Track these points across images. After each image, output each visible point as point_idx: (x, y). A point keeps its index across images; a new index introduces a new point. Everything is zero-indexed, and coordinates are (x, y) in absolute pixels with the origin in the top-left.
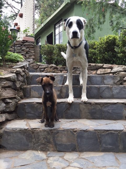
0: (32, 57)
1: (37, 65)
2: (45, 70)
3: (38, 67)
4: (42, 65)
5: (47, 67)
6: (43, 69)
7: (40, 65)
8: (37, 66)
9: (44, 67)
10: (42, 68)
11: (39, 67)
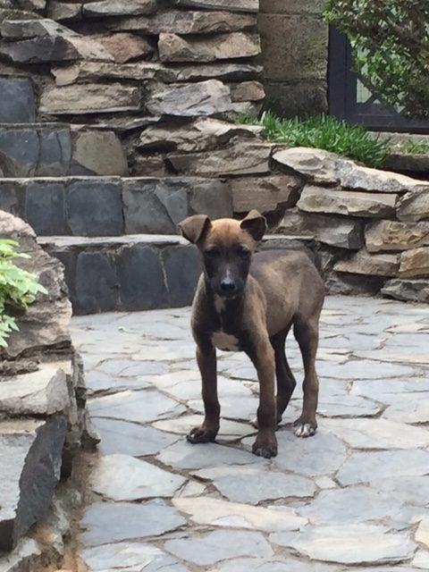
0: (224, 50)
1: (277, 168)
2: (374, 240)
3: (284, 194)
4: (330, 176)
5: (389, 214)
6: (345, 230)
7: (306, 180)
8: (274, 179)
9: (358, 203)
10: (337, 218)
11: (301, 204)
